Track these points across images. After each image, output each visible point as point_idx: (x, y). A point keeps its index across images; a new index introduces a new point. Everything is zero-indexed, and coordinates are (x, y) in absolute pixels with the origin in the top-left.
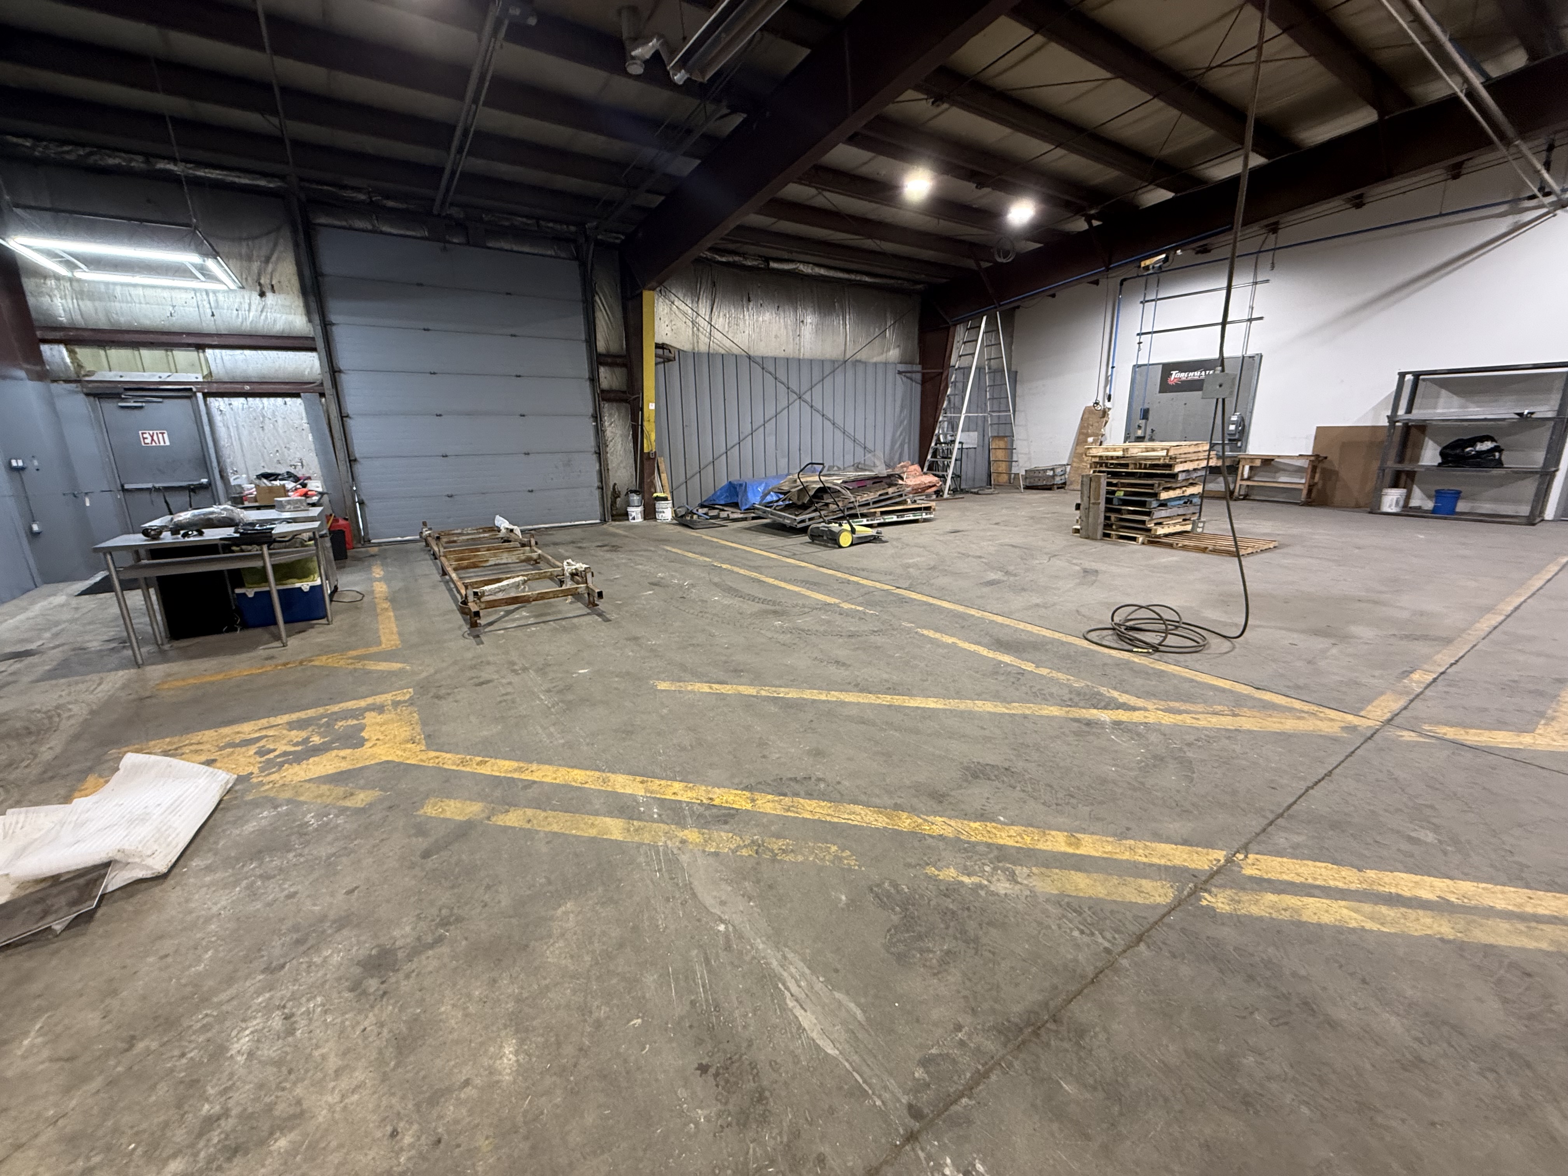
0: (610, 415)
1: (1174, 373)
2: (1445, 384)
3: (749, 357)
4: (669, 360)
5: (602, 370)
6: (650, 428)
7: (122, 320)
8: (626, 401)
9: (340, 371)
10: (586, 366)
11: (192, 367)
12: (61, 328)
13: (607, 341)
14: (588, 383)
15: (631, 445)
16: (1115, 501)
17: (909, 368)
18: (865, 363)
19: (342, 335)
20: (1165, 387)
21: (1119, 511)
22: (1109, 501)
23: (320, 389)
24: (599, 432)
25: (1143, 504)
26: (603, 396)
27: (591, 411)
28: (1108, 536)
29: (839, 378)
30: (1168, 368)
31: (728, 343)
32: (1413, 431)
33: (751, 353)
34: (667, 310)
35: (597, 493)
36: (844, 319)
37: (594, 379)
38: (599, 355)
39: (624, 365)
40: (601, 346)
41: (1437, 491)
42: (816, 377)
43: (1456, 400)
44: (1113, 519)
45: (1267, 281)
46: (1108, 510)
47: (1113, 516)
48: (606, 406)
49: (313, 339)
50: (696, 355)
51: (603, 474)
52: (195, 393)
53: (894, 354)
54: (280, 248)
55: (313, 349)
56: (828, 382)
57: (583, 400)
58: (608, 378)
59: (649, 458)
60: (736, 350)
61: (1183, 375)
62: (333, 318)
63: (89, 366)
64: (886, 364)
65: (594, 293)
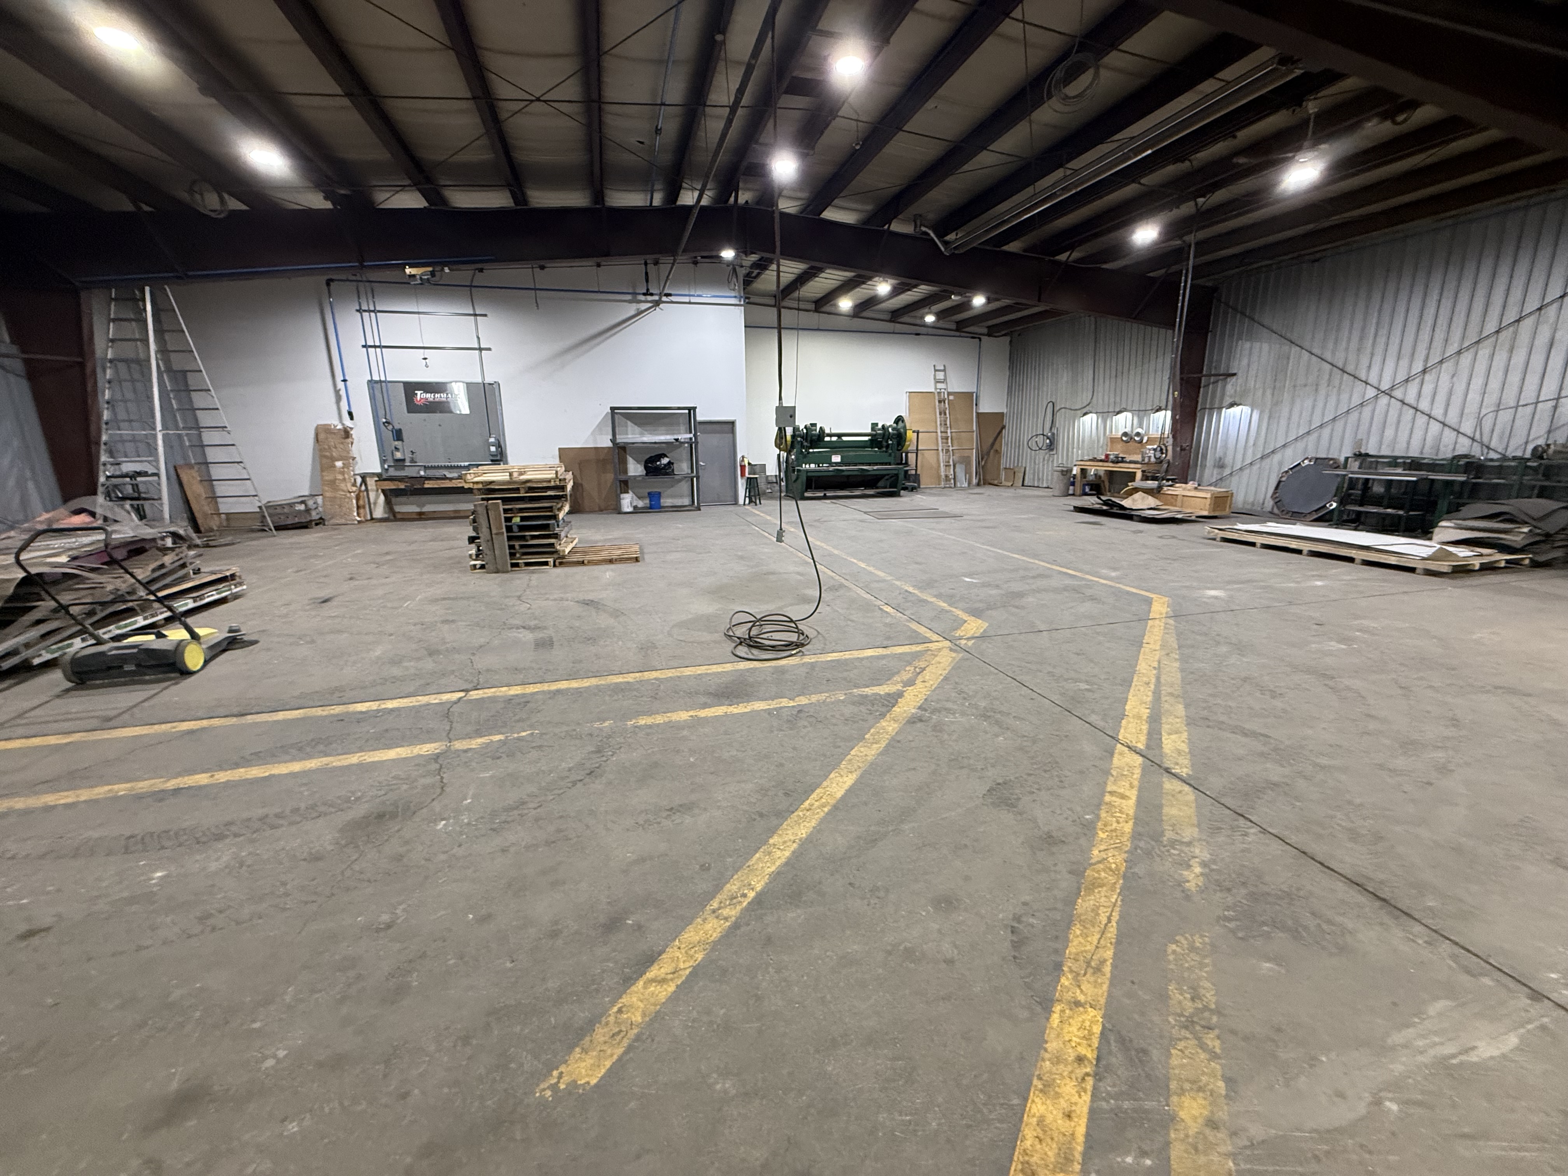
1: (419, 393)
2: (628, 417)
16: (515, 529)
20: (412, 407)
21: (523, 538)
22: (509, 529)
25: (546, 527)
28: (516, 565)
30: (410, 388)
41: (649, 494)
43: (637, 429)
44: (517, 547)
45: (485, 315)
46: (510, 538)
47: (517, 544)
61: (428, 395)
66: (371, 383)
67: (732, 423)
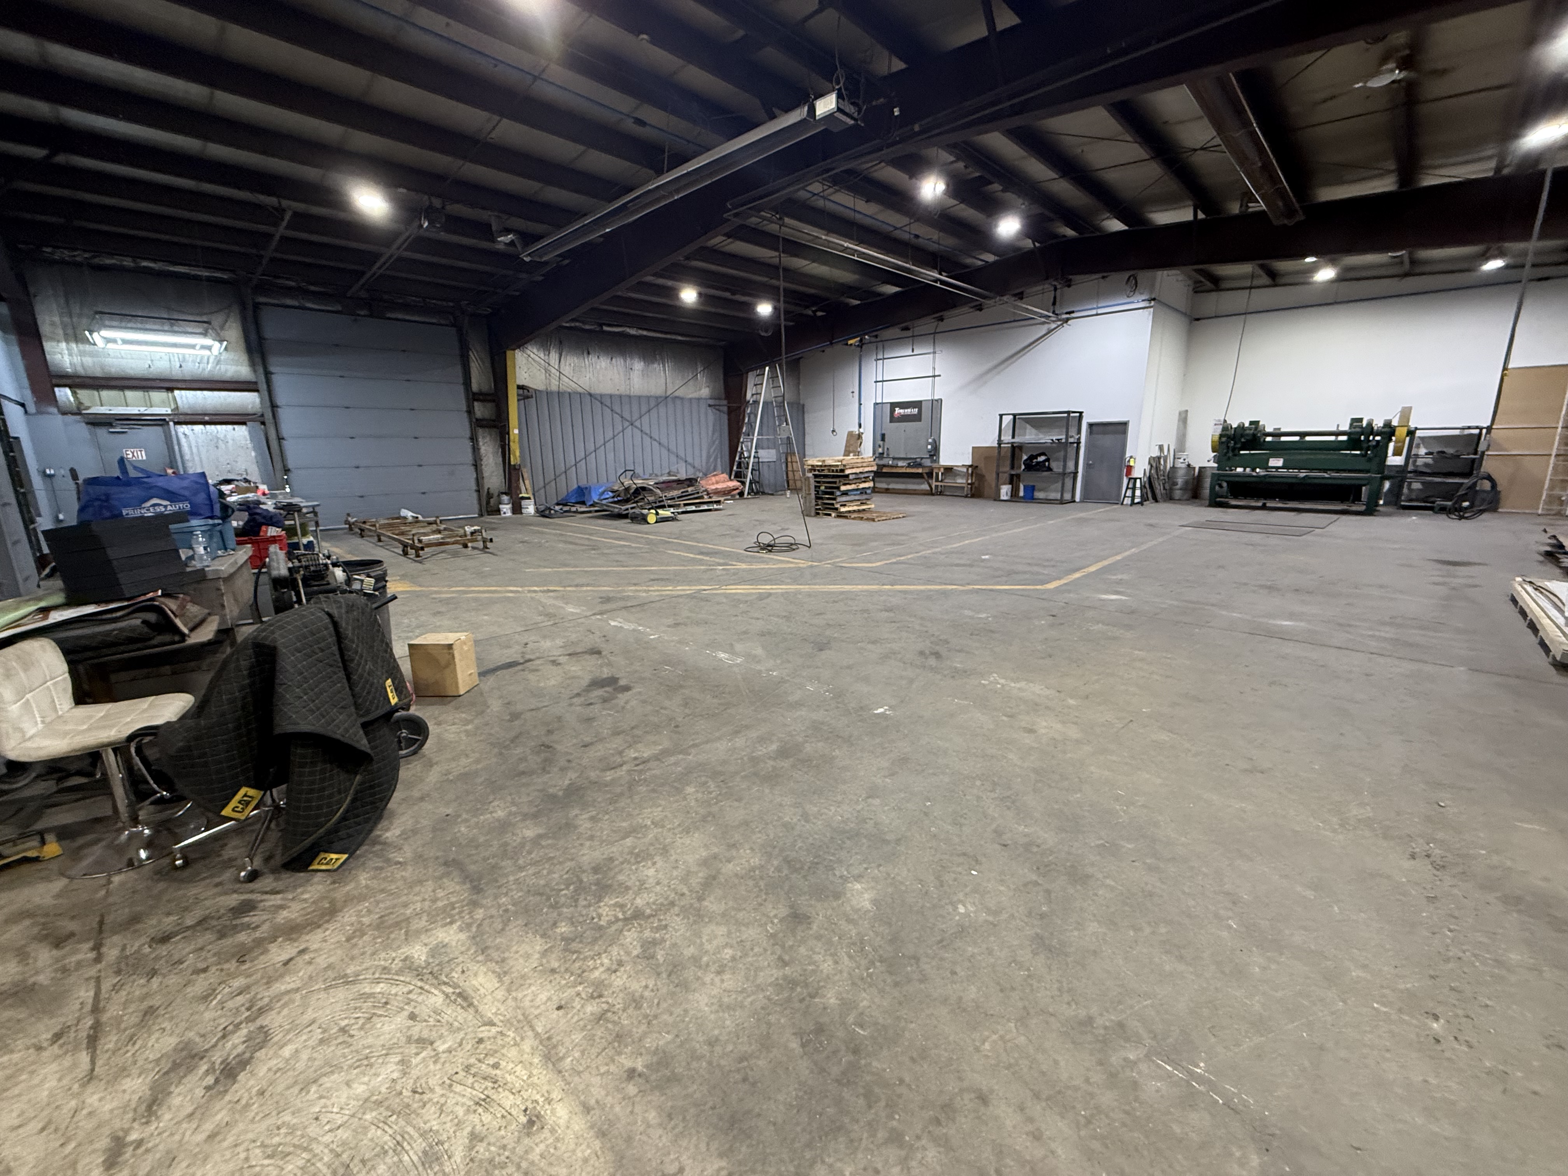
0: (484, 437)
1: (897, 409)
2: (1027, 421)
3: (590, 395)
4: (528, 397)
5: (476, 404)
6: (515, 447)
7: (113, 370)
8: (495, 427)
9: (277, 407)
10: (464, 402)
11: (163, 404)
12: (67, 376)
13: (479, 384)
14: (466, 415)
15: (501, 459)
16: (820, 493)
17: (717, 402)
18: (682, 399)
19: (279, 381)
20: (892, 418)
21: (822, 498)
22: (817, 493)
23: (261, 419)
24: (475, 450)
25: (830, 493)
26: (478, 424)
27: (468, 434)
28: (818, 514)
29: (662, 410)
30: (893, 405)
31: (574, 385)
32: (1017, 450)
33: (592, 392)
34: (524, 361)
35: (475, 495)
36: (664, 366)
37: (470, 412)
38: (474, 394)
39: (494, 401)
40: (475, 387)
41: (1025, 486)
42: (644, 409)
43: (1034, 431)
44: (819, 504)
45: (940, 352)
46: (817, 498)
47: (820, 502)
48: (480, 431)
49: (256, 383)
50: (549, 394)
51: (479, 480)
52: (168, 423)
53: (705, 392)
54: (231, 319)
55: (257, 391)
56: (654, 413)
57: (462, 426)
58: (481, 410)
59: (515, 469)
60: (580, 390)
61: (902, 411)
62: (272, 369)
63: (87, 403)
64: (699, 399)
65: (468, 349)
66: (876, 404)
67: (1124, 425)
